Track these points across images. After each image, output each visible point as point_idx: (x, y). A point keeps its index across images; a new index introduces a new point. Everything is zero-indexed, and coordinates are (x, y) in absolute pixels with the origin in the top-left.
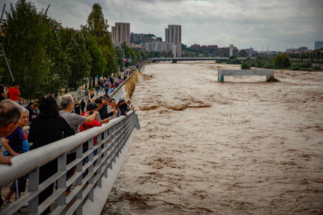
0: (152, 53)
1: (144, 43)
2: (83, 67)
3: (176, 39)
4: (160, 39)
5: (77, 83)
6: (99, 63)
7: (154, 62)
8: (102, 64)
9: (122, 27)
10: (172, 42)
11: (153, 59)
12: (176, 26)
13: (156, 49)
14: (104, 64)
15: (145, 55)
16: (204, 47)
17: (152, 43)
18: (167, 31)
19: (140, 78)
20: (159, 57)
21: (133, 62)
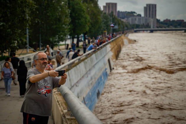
0: (134, 25)
1: (127, 18)
2: (59, 20)
3: (153, 14)
4: (140, 15)
5: (51, 39)
6: (83, 20)
7: (136, 32)
8: (86, 22)
9: (111, 6)
10: (150, 17)
11: (135, 30)
12: (153, 5)
13: (137, 22)
14: (87, 21)
15: (129, 26)
16: (173, 21)
17: (134, 18)
18: (145, 9)
19: (125, 41)
20: (139, 28)
21: (119, 29)
